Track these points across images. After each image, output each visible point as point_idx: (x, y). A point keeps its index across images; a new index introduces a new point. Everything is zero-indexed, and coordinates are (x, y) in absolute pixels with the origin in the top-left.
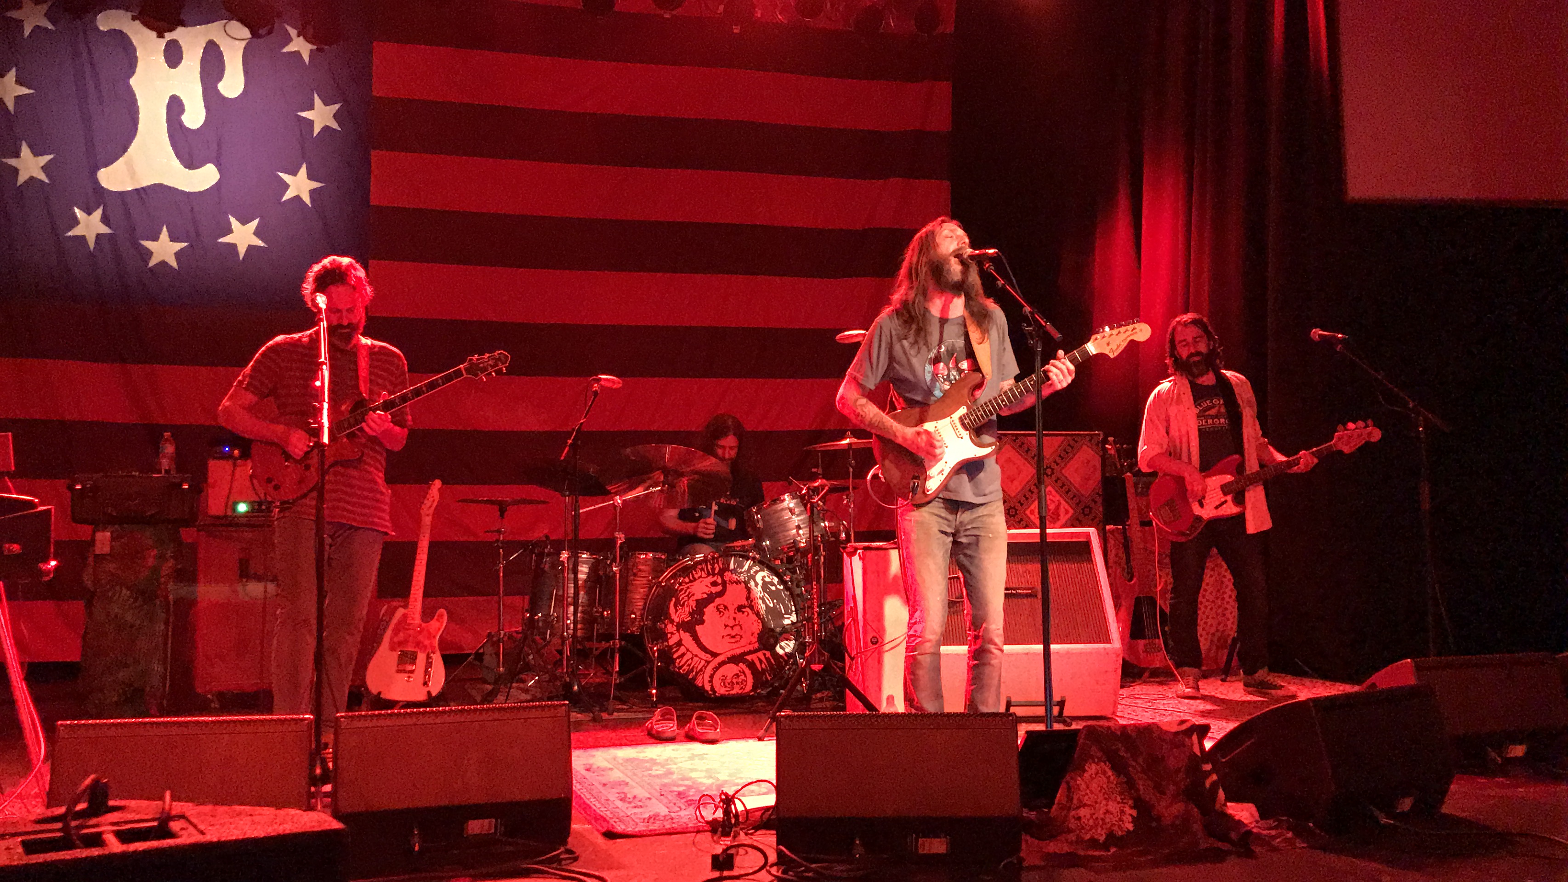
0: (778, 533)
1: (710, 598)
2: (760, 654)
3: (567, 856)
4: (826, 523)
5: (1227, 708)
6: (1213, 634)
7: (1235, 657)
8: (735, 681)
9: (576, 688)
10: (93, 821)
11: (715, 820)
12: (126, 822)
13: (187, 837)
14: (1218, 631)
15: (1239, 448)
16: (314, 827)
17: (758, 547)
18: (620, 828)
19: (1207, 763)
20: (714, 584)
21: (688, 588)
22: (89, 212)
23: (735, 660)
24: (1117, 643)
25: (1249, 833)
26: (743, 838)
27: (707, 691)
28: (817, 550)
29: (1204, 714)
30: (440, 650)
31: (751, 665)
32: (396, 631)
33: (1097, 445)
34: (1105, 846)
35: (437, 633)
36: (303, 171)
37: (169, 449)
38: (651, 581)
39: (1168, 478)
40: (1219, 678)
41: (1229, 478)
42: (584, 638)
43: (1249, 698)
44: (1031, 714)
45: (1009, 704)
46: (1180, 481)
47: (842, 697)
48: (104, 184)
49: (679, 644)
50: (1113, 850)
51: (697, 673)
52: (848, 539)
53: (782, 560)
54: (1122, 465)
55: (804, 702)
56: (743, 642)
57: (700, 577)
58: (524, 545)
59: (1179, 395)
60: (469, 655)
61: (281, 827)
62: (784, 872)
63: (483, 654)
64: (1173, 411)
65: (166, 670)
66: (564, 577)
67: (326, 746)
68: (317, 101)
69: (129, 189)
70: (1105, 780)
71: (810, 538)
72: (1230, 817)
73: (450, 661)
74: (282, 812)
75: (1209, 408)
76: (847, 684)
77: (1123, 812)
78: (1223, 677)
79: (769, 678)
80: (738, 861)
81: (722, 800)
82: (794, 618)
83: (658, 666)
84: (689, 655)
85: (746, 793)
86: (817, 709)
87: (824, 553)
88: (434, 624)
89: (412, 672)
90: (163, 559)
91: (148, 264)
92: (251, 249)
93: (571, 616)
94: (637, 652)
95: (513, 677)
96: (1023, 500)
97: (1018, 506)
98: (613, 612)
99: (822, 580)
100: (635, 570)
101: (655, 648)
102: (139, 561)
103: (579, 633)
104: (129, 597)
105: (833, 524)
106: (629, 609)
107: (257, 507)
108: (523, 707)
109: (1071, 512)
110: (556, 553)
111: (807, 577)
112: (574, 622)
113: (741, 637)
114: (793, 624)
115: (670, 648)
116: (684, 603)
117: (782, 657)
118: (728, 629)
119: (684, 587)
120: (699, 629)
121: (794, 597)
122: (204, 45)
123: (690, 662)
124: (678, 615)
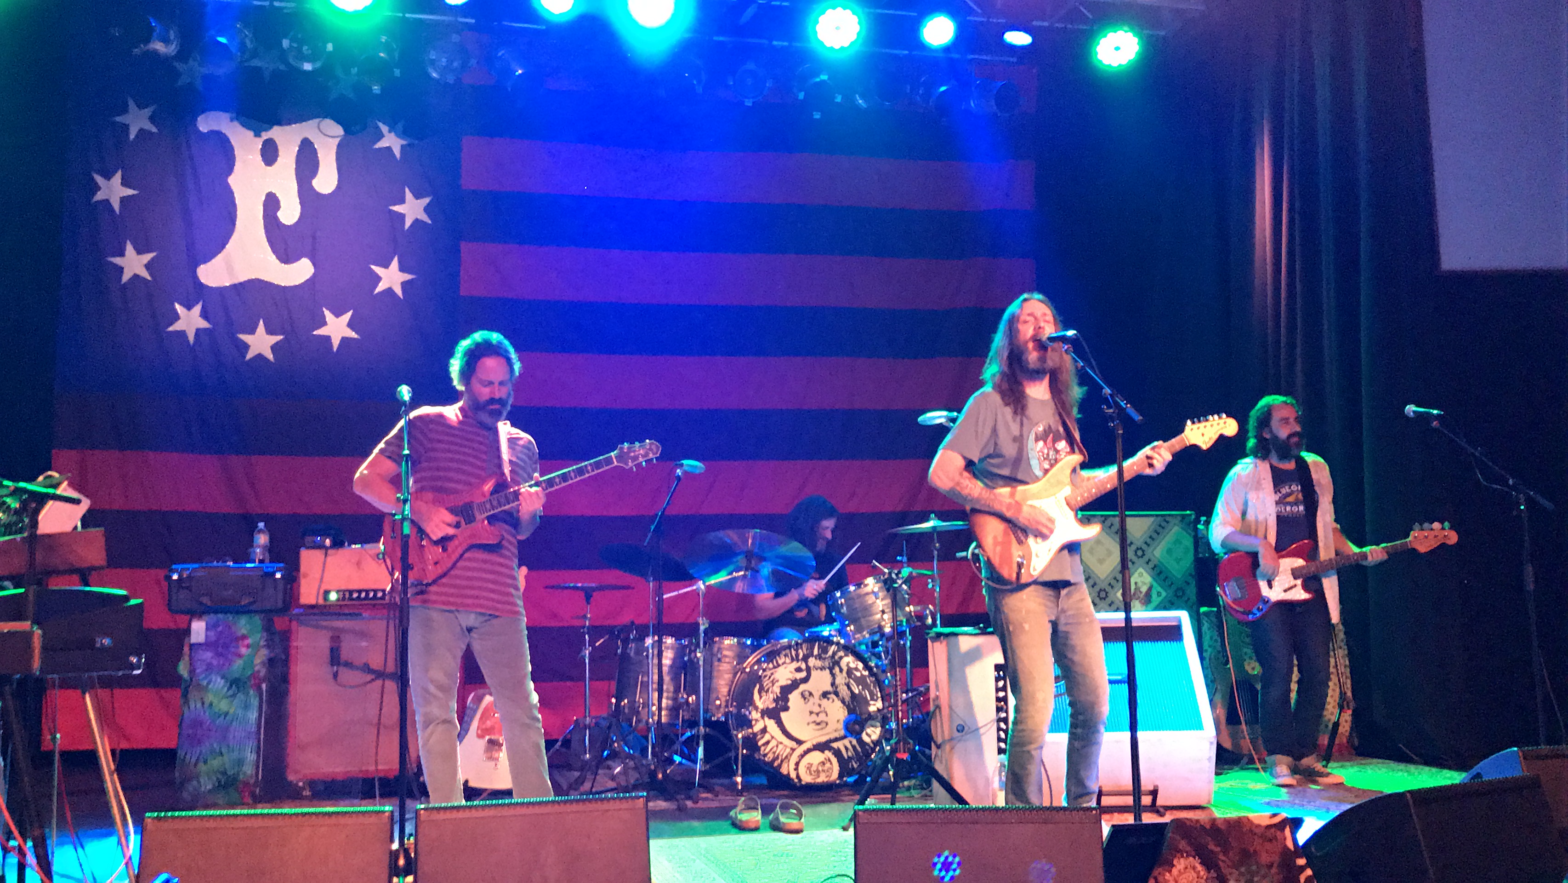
0: (862, 618)
1: (794, 685)
2: (846, 742)
4: (912, 607)
8: (820, 769)
9: (660, 776)
15: (1312, 534)
17: (842, 633)
19: (1301, 857)
20: (798, 670)
21: (772, 674)
22: (189, 306)
23: (821, 747)
24: (1210, 730)
27: (793, 779)
28: (902, 634)
31: (837, 753)
32: (483, 719)
33: (1189, 525)
36: (395, 263)
37: (262, 539)
38: (735, 667)
41: (1300, 562)
42: (669, 725)
44: (1118, 805)
45: (1100, 794)
46: (1253, 557)
47: (928, 786)
49: (764, 730)
51: (782, 761)
52: (934, 624)
53: (866, 646)
55: (890, 792)
56: (829, 729)
57: (784, 663)
58: (611, 630)
59: (1258, 479)
60: (555, 742)
63: (569, 741)
64: (1251, 495)
65: (259, 758)
66: (648, 663)
68: (409, 195)
70: (1195, 875)
71: (894, 622)
75: (1288, 495)
76: (934, 773)
79: (855, 766)
83: (743, 754)
84: (774, 743)
86: (902, 801)
87: (910, 639)
90: (257, 648)
91: (245, 357)
92: (345, 341)
93: (656, 702)
94: (722, 738)
95: (600, 762)
96: (1113, 582)
97: (1108, 589)
98: (698, 698)
99: (908, 666)
100: (719, 656)
101: (740, 736)
102: (233, 650)
103: (663, 720)
104: (224, 686)
105: (919, 608)
106: (713, 696)
107: (347, 596)
108: (602, 800)
109: (1164, 594)
110: (641, 639)
111: (892, 663)
112: (660, 709)
113: (827, 724)
114: (879, 710)
115: (755, 735)
116: (768, 690)
117: (868, 744)
118: (814, 716)
119: (768, 673)
120: (783, 715)
121: (879, 683)
122: (299, 143)
123: (775, 749)
124: (762, 701)
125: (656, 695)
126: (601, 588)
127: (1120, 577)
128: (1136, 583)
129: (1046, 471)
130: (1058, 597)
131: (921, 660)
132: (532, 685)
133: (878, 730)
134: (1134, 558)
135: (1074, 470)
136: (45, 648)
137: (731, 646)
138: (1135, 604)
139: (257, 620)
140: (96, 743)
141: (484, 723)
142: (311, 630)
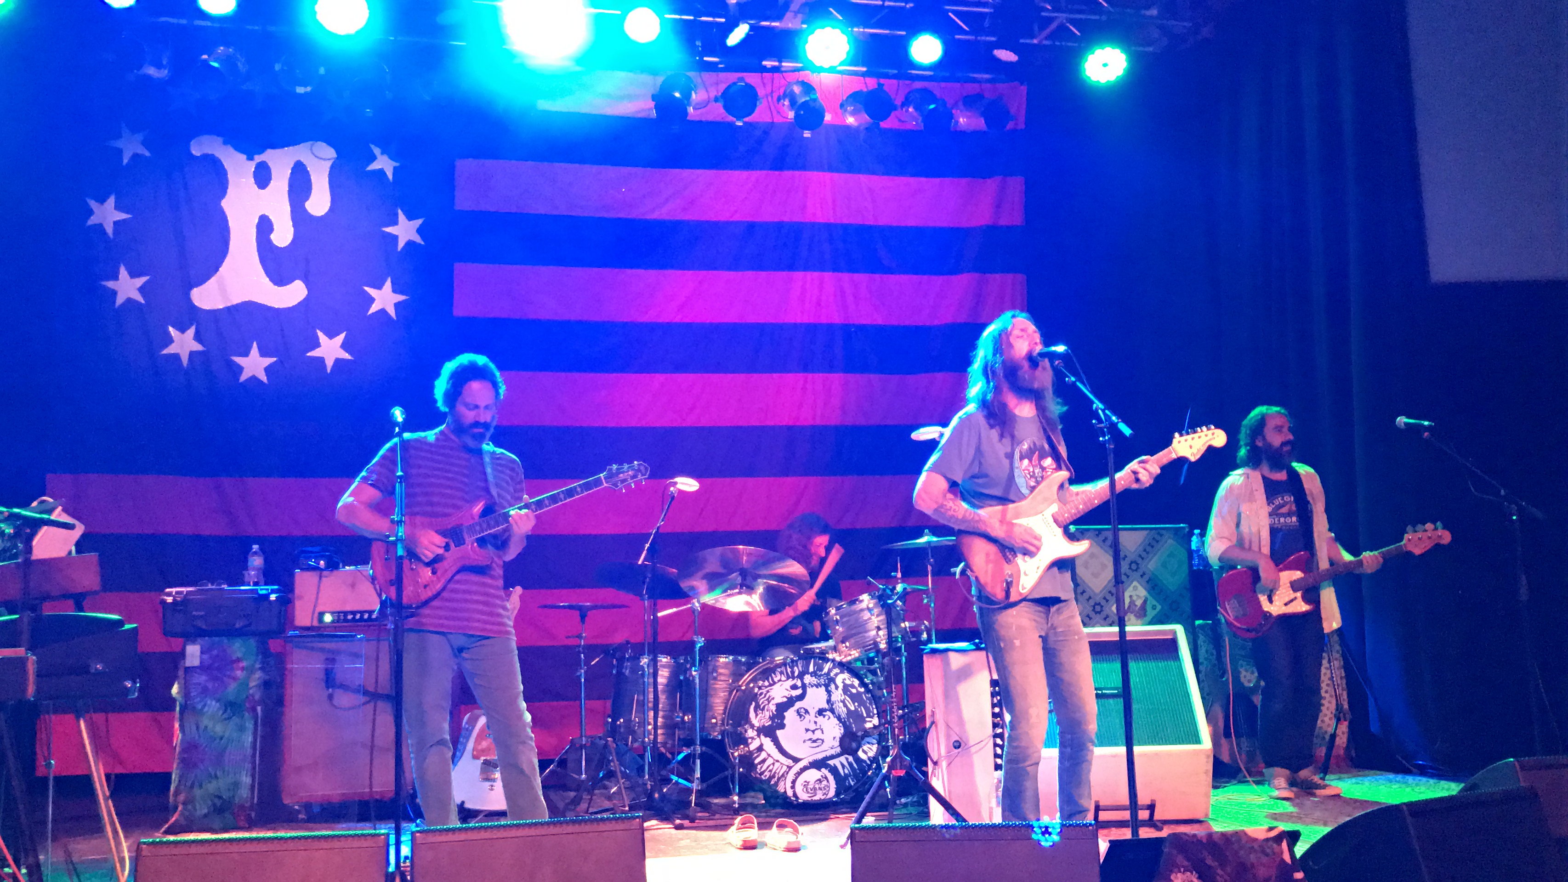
0: (859, 633)
1: (790, 702)
2: (842, 759)
4: (906, 623)
8: (817, 786)
9: (657, 795)
15: (1310, 545)
19: (1298, 871)
20: (794, 687)
21: (768, 691)
22: (183, 330)
23: (818, 764)
24: (1207, 742)
27: (789, 798)
28: (897, 650)
29: (1295, 820)
31: (834, 771)
32: (479, 739)
33: (1183, 538)
36: (388, 284)
37: (256, 561)
38: (731, 685)
41: (1299, 574)
42: (665, 744)
44: (1116, 819)
45: (1098, 809)
47: (924, 803)
48: (197, 303)
49: (760, 749)
51: (778, 780)
52: (929, 641)
55: (887, 809)
56: (825, 746)
57: (780, 680)
58: (606, 649)
59: (1250, 490)
60: (552, 762)
63: (566, 761)
64: (1244, 506)
65: (254, 781)
66: (644, 682)
68: (401, 216)
69: (220, 307)
71: (890, 638)
75: (1281, 506)
76: (930, 788)
79: (852, 783)
84: (770, 761)
86: (899, 819)
87: (905, 654)
90: (251, 670)
91: (238, 378)
92: (338, 362)
93: (652, 721)
94: (717, 756)
95: (596, 783)
96: (1109, 597)
97: (1103, 603)
98: (694, 716)
99: (904, 682)
100: (715, 674)
101: (736, 754)
102: (228, 673)
103: (660, 739)
104: (219, 709)
105: (914, 624)
106: (710, 714)
107: (342, 618)
108: (596, 820)
109: (1159, 607)
110: (636, 658)
111: (887, 679)
112: (656, 728)
113: (823, 741)
114: (875, 727)
115: (751, 753)
116: (764, 707)
117: (865, 761)
118: (810, 733)
119: (764, 691)
120: (779, 733)
121: (876, 699)
122: (292, 166)
123: (771, 768)
124: (758, 719)
125: (651, 714)
126: (595, 607)
127: (1114, 590)
128: (1131, 596)
129: (1033, 488)
130: (1048, 613)
131: (917, 676)
132: (524, 705)
133: (875, 748)
134: (1129, 572)
135: (1061, 486)
136: (39, 675)
137: (726, 664)
138: (1130, 618)
139: (252, 642)
140: (90, 766)
141: (480, 744)
142: (304, 652)
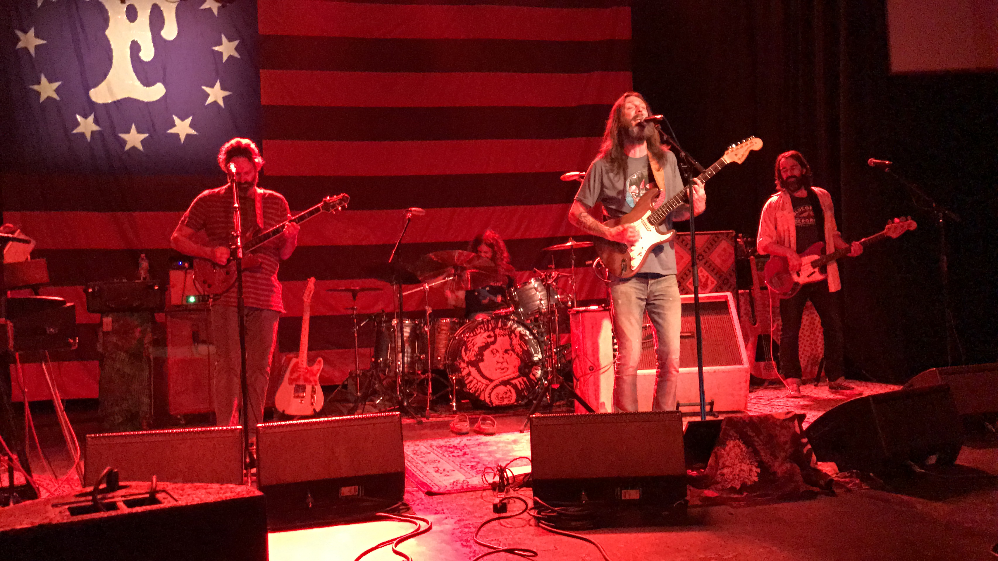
0: (529, 303)
1: (486, 346)
2: (520, 379)
3: (404, 507)
4: (559, 296)
5: (817, 403)
6: (809, 357)
7: (823, 370)
8: (504, 396)
9: (406, 404)
10: (110, 495)
11: (494, 482)
12: (131, 495)
13: (168, 503)
14: (811, 354)
15: (822, 238)
16: (244, 494)
17: (516, 313)
18: (435, 489)
19: (804, 438)
20: (489, 336)
21: (473, 340)
22: (85, 117)
23: (505, 383)
24: (746, 365)
25: (832, 480)
26: (512, 493)
27: (488, 404)
28: (553, 312)
29: (803, 407)
30: (320, 383)
31: (515, 386)
32: (292, 372)
33: (731, 239)
34: (740, 491)
35: (317, 373)
36: (218, 85)
37: (145, 264)
38: (449, 336)
39: (777, 258)
40: (813, 384)
41: (816, 257)
42: (409, 373)
43: (831, 396)
44: (692, 411)
45: (678, 405)
46: (785, 260)
47: (572, 404)
48: (94, 99)
49: (469, 374)
50: (745, 494)
51: (480, 392)
52: (573, 306)
53: (531, 320)
54: (748, 252)
55: (548, 408)
56: (509, 372)
57: (480, 333)
58: (369, 316)
59: (783, 205)
60: (338, 386)
61: (224, 495)
62: (539, 513)
63: (347, 385)
64: (779, 214)
65: (151, 401)
66: (395, 335)
67: (252, 445)
68: (224, 39)
69: (110, 102)
70: (739, 451)
71: (548, 305)
72: (820, 471)
73: (326, 390)
74: (224, 486)
75: (802, 213)
76: (575, 396)
77: (751, 470)
78: (816, 383)
79: (526, 394)
80: (509, 507)
81: (498, 470)
82: (540, 356)
83: (456, 389)
84: (475, 381)
85: (514, 465)
86: (556, 412)
87: (558, 315)
88: (315, 367)
89: (303, 397)
90: (145, 333)
91: (124, 148)
92: (188, 136)
93: (401, 359)
94: (443, 380)
95: (367, 398)
96: (684, 276)
98: (427, 354)
99: (558, 331)
100: (439, 330)
102: (130, 334)
103: (406, 370)
104: (126, 358)
105: (563, 296)
106: (437, 354)
107: (201, 299)
109: (715, 282)
110: (390, 321)
111: (547, 330)
112: (403, 363)
113: (508, 369)
114: (540, 360)
115: (463, 377)
116: (471, 349)
117: (534, 381)
118: (499, 364)
119: (470, 339)
120: (481, 365)
121: (539, 343)
122: (151, 7)
123: (476, 385)
124: (467, 356)
125: (401, 355)
126: (362, 290)
130: (647, 284)
131: (566, 327)
133: (540, 372)
134: (698, 261)
136: (15, 335)
137: (446, 323)
139: (144, 316)
140: (52, 396)
141: (293, 375)
142: (179, 321)
